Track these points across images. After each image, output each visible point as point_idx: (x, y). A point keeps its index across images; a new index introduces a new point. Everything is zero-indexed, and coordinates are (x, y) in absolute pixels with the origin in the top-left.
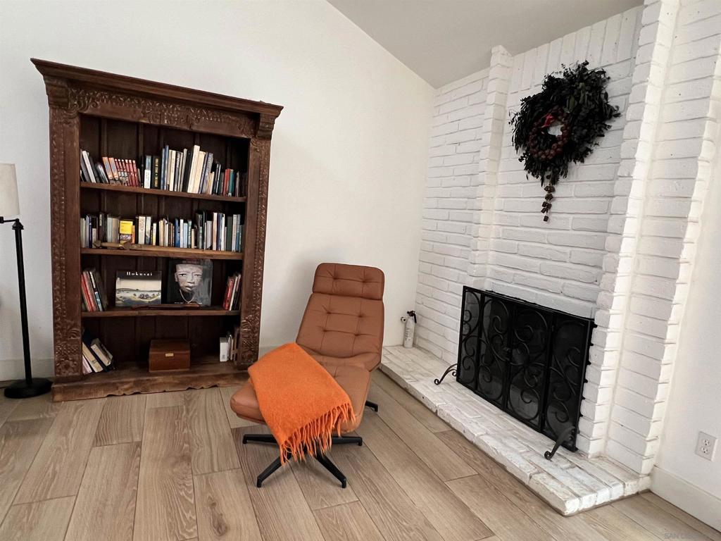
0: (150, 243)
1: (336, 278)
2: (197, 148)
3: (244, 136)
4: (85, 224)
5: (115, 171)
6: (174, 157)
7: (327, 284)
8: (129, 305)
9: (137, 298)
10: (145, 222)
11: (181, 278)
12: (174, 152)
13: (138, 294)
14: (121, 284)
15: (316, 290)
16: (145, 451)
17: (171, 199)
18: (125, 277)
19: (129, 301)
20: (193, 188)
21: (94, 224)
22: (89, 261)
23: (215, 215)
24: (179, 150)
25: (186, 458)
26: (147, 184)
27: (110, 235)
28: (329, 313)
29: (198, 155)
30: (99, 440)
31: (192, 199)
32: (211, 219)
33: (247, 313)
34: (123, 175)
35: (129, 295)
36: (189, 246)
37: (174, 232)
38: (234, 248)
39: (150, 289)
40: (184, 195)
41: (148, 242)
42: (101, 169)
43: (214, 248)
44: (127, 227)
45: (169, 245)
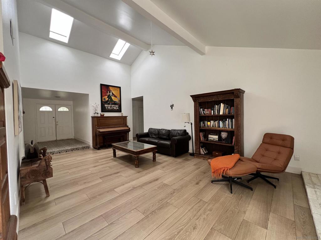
0: (213, 127)
1: (271, 138)
2: (222, 104)
3: (232, 98)
4: (202, 123)
5: (207, 112)
6: (217, 107)
7: (268, 140)
8: (211, 141)
9: (212, 139)
10: (212, 122)
11: (222, 135)
12: (217, 106)
13: (213, 138)
14: (210, 136)
15: (264, 142)
16: (200, 169)
17: (217, 116)
18: (210, 135)
19: (211, 140)
20: (221, 113)
21: (203, 123)
22: (201, 131)
23: (227, 119)
24: (218, 105)
25: (205, 173)
26: (212, 114)
27: (206, 125)
28: (267, 150)
29: (222, 105)
30: (195, 165)
31: (221, 116)
32: (227, 120)
33: (236, 146)
34: (208, 112)
35: (211, 138)
36: (222, 127)
37: (219, 123)
38: (234, 128)
39: (215, 137)
40: (219, 115)
41: (213, 126)
42: (204, 112)
43: (228, 128)
44: (209, 123)
45: (218, 127)
